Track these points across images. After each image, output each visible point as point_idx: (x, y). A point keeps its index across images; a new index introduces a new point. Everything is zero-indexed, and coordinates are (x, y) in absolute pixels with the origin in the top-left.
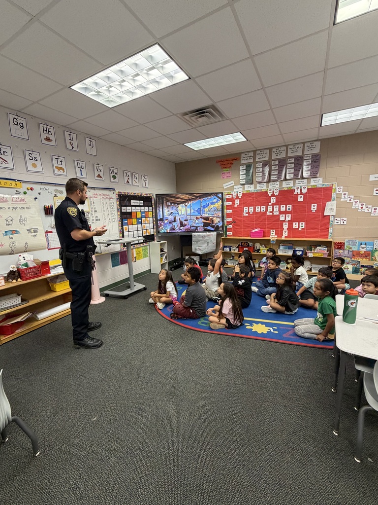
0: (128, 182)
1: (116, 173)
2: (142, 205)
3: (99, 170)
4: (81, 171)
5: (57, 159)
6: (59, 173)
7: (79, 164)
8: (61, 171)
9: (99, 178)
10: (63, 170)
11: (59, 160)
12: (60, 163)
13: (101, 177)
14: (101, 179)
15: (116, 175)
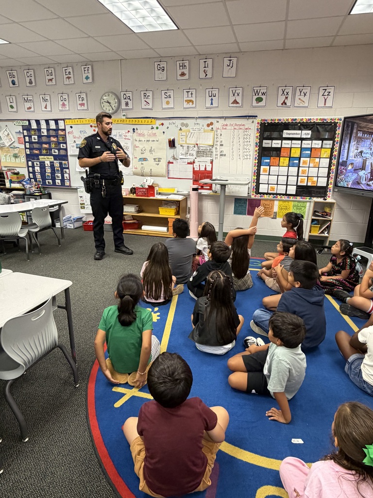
0: (284, 103)
1: (263, 94)
2: (309, 136)
3: (236, 95)
4: (212, 100)
5: (188, 92)
6: (188, 106)
7: (210, 92)
8: (191, 103)
9: (235, 105)
10: (193, 102)
11: (190, 93)
12: (190, 95)
13: (238, 103)
14: (238, 105)
15: (264, 97)
